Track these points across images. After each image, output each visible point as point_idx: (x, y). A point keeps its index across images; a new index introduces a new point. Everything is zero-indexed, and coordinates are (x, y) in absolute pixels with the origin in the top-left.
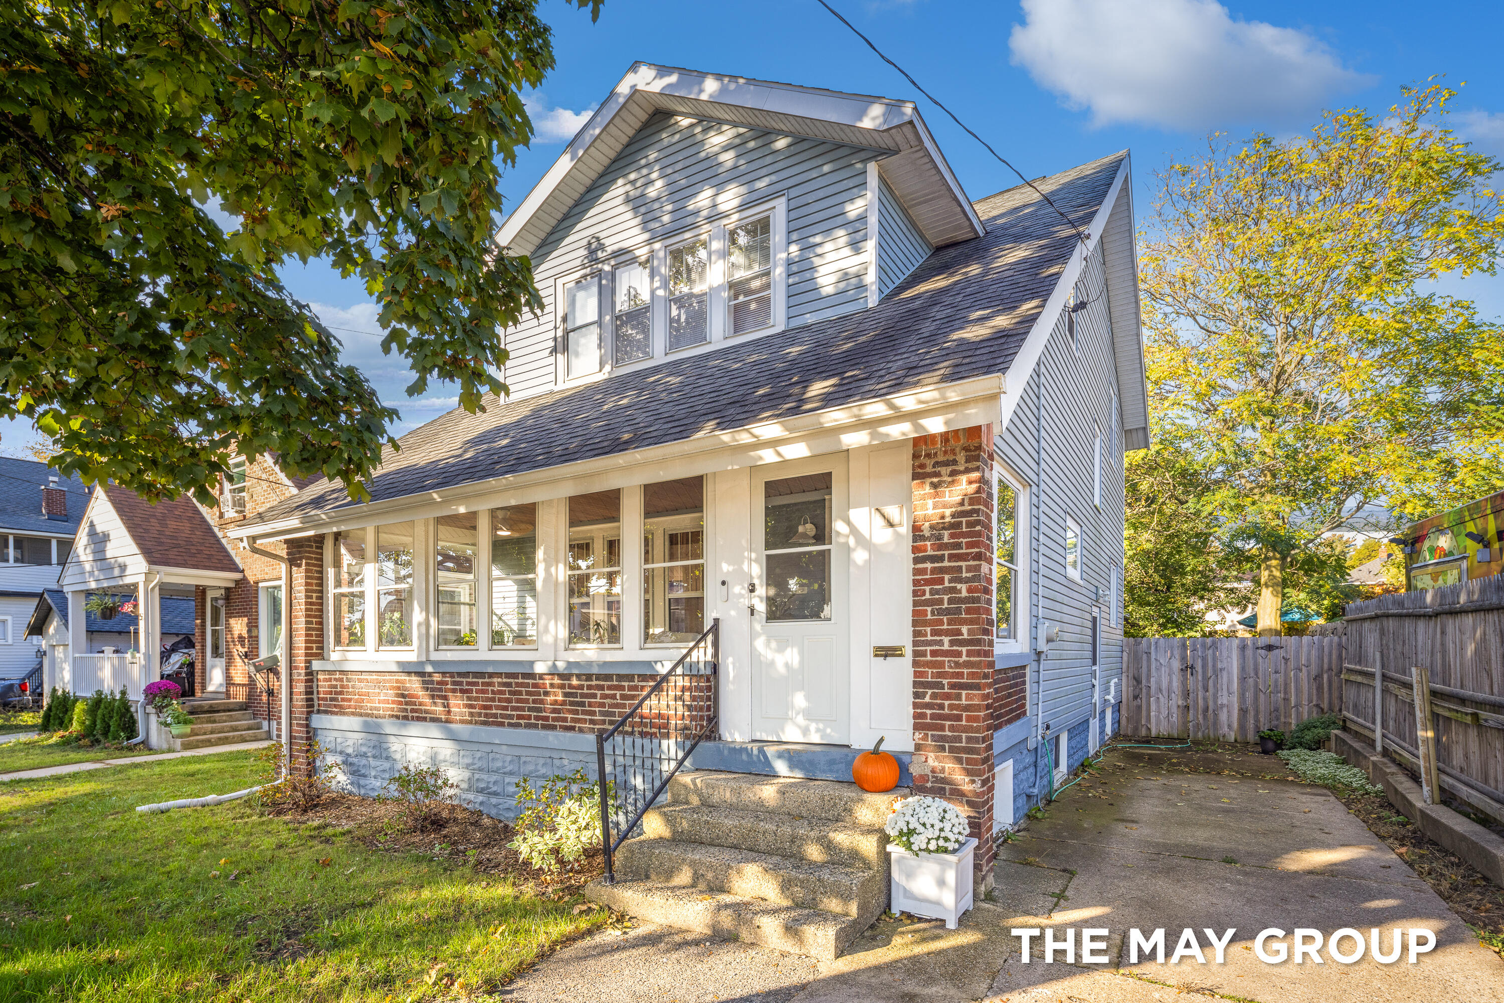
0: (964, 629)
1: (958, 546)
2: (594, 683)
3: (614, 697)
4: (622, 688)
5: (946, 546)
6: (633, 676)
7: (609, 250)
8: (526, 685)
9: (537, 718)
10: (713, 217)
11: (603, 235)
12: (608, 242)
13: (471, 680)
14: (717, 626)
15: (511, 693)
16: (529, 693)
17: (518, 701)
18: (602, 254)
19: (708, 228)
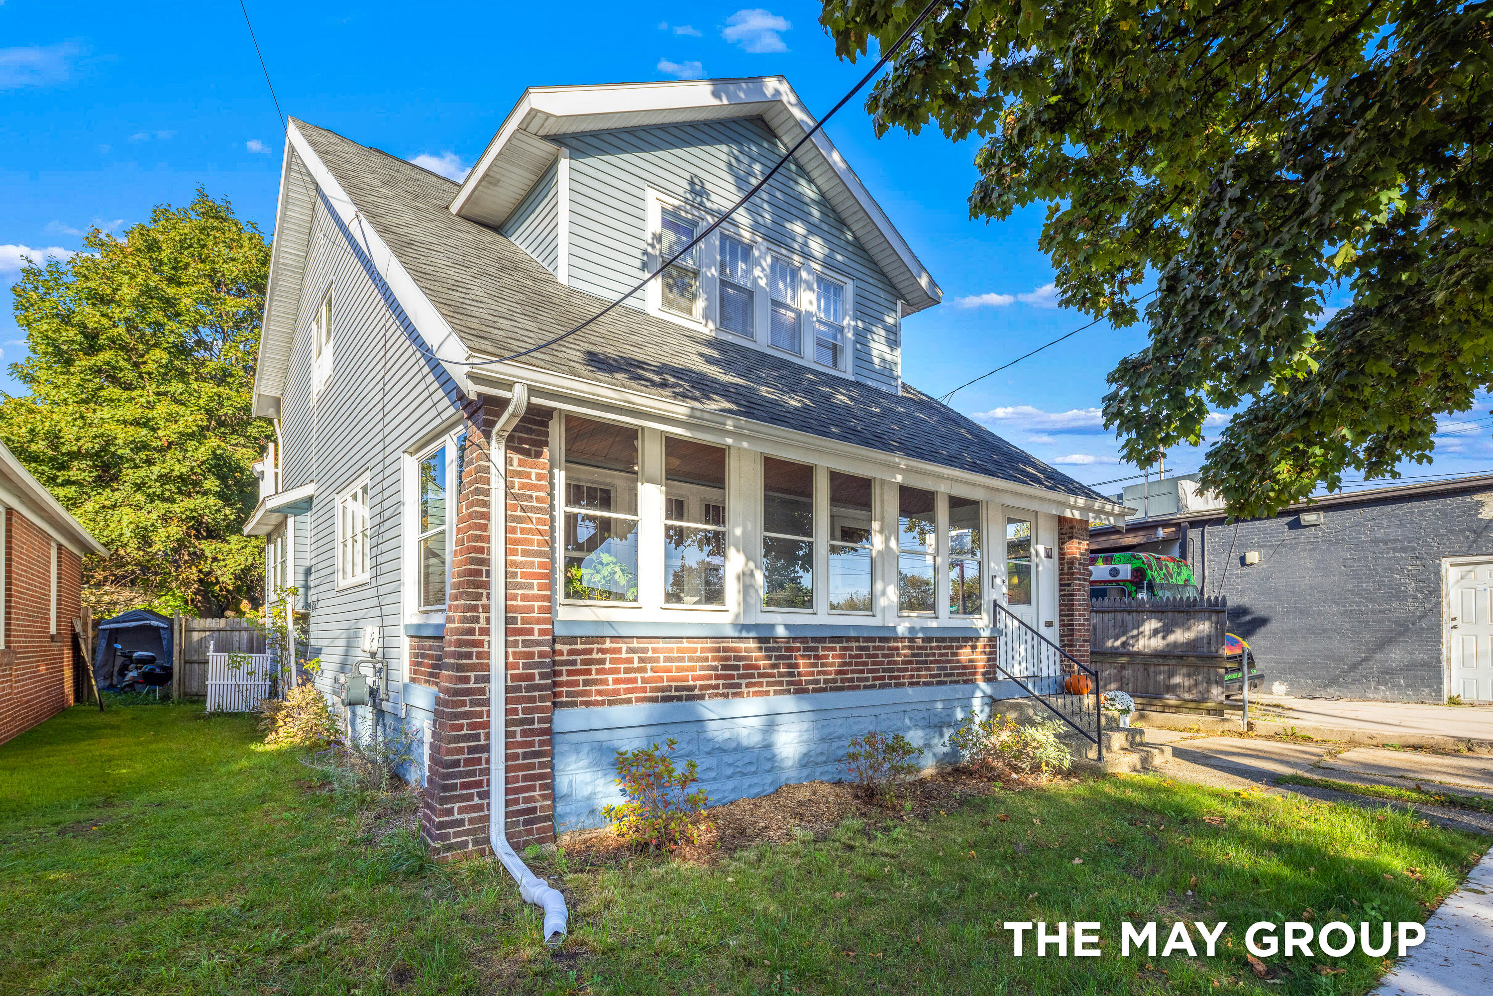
0: (1086, 614)
2: (934, 644)
3: (947, 655)
4: (953, 648)
6: (960, 638)
7: (715, 207)
8: (883, 648)
9: (890, 678)
10: (807, 255)
11: (708, 186)
12: (713, 197)
13: (828, 645)
14: (996, 605)
15: (868, 656)
16: (884, 656)
17: (874, 664)
18: (708, 204)
19: (801, 260)
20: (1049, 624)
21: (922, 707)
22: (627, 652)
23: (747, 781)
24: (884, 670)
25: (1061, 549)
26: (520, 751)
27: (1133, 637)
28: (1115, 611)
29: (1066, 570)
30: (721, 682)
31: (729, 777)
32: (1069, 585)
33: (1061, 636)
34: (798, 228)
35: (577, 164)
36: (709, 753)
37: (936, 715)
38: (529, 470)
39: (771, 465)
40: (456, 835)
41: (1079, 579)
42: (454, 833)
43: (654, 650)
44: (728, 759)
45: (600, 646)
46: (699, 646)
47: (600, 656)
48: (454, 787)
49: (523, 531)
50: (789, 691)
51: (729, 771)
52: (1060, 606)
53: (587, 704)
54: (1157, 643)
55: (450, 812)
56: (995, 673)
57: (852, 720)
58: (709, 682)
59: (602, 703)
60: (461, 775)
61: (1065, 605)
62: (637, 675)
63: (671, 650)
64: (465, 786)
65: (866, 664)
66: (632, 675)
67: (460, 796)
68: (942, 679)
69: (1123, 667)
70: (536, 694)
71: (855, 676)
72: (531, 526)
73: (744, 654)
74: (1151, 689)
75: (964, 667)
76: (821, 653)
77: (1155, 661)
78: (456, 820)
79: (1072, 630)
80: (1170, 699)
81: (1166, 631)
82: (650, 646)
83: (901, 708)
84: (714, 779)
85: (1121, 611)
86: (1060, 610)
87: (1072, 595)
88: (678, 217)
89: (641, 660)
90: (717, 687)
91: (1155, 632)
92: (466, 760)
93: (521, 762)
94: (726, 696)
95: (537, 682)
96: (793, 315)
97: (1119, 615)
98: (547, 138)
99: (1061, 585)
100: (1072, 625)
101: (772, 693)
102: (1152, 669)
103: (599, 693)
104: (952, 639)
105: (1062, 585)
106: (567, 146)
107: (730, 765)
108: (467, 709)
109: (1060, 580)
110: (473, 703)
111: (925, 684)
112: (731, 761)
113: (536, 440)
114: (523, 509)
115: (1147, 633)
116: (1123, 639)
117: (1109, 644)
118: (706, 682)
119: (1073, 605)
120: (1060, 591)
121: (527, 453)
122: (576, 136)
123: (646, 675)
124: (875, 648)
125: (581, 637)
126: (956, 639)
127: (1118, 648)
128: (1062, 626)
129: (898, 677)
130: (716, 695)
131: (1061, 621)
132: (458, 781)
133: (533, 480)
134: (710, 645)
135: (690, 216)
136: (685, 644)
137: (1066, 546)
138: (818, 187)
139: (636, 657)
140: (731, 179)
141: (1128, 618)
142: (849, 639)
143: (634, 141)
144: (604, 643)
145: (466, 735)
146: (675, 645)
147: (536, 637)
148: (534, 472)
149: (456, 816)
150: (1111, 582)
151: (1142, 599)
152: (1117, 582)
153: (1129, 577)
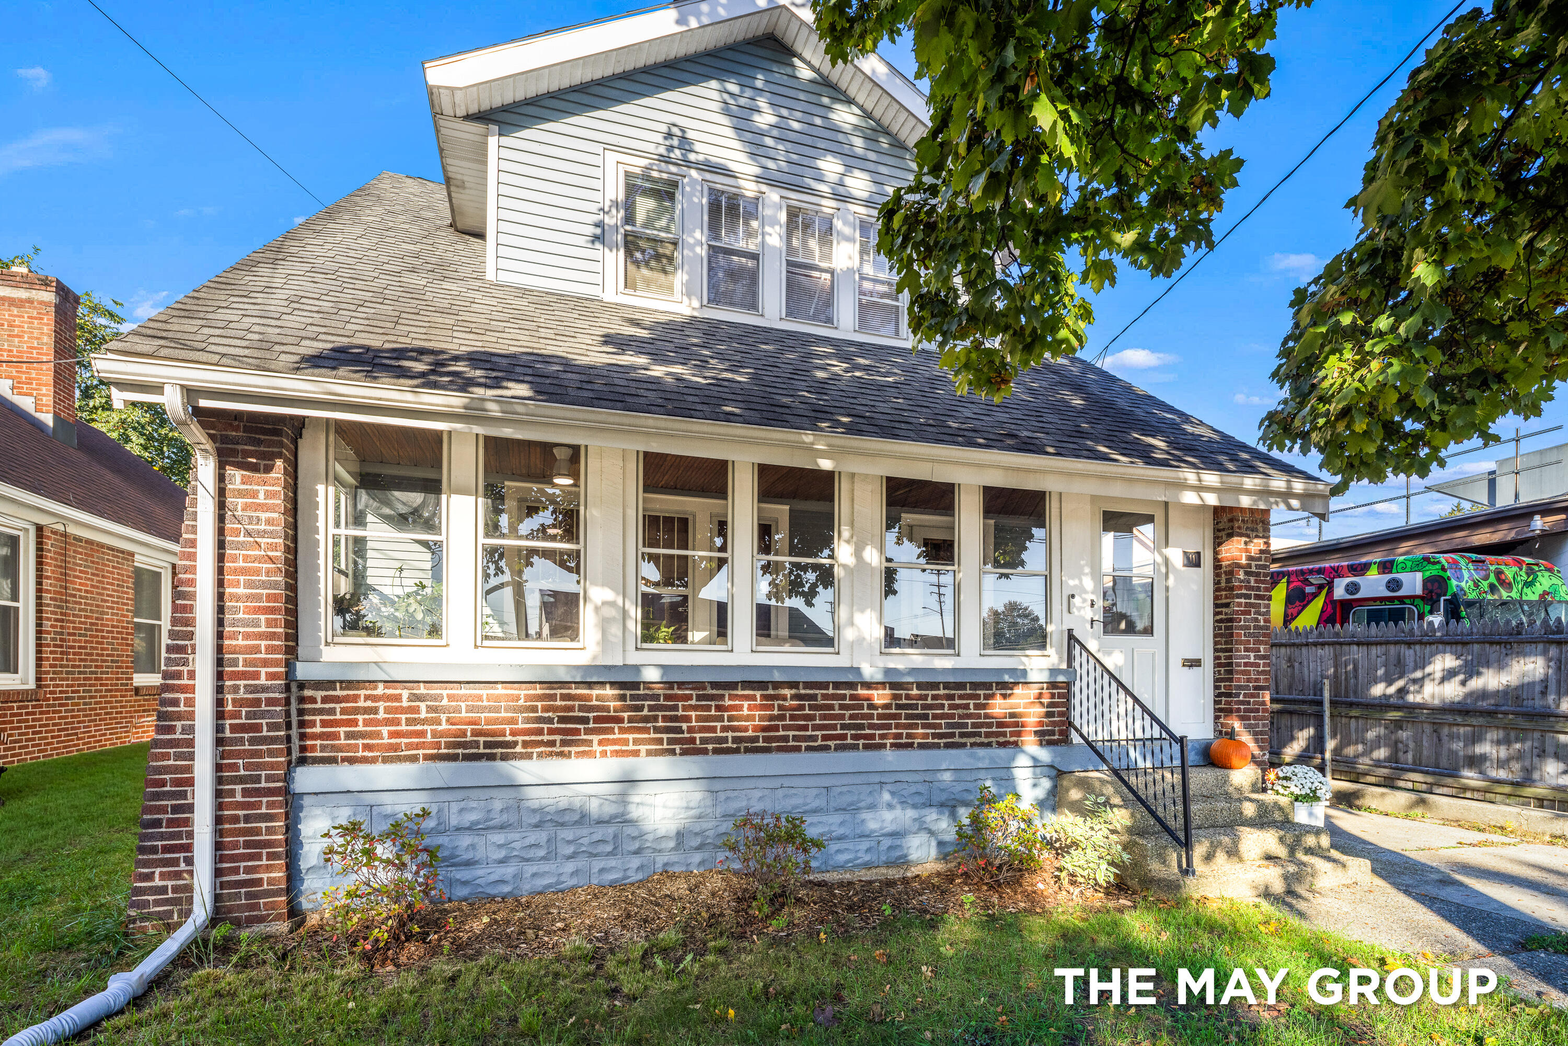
0: (1262, 648)
1: (1258, 589)
2: (942, 692)
3: (967, 706)
4: (977, 697)
5: (1252, 588)
6: (991, 684)
7: (701, 158)
8: (841, 697)
9: (856, 737)
10: (842, 197)
11: (690, 134)
12: (698, 147)
13: (740, 692)
14: (1071, 636)
15: (814, 708)
16: (844, 707)
17: (825, 717)
18: (692, 157)
19: (833, 204)
20: (1193, 663)
21: (917, 777)
22: (410, 700)
23: (597, 864)
24: (845, 727)
25: (1216, 553)
26: (241, 813)
27: (1415, 681)
28: (1387, 643)
29: (1223, 584)
30: (558, 738)
31: (569, 857)
32: (1227, 605)
33: (1216, 680)
34: (830, 166)
35: (505, 141)
36: (536, 826)
37: (942, 790)
38: (256, 487)
40: (157, 903)
41: (1247, 597)
42: (154, 900)
43: (451, 698)
44: (567, 834)
45: (369, 692)
46: (523, 693)
47: (369, 704)
48: (154, 850)
49: (246, 558)
50: (672, 752)
51: (570, 850)
52: (1215, 636)
53: (351, 761)
54: (1453, 691)
55: (149, 877)
56: (1063, 733)
57: (780, 793)
58: (539, 738)
59: (373, 760)
60: (162, 837)
61: (1221, 635)
62: (425, 727)
63: (480, 698)
64: (166, 849)
65: (810, 718)
66: (419, 727)
67: (161, 860)
68: (957, 739)
69: (1398, 725)
70: (264, 747)
71: (791, 733)
72: (257, 553)
73: (595, 703)
74: (1444, 762)
75: (1000, 725)
76: (728, 703)
77: (1450, 718)
78: (157, 887)
79: (1230, 672)
80: (1470, 777)
81: (1471, 671)
82: (445, 693)
83: (876, 778)
84: (543, 858)
85: (1396, 643)
86: (1216, 643)
87: (1231, 620)
88: (648, 178)
89: (430, 709)
90: (552, 743)
91: (1449, 675)
92: (168, 820)
93: (242, 825)
94: (561, 754)
95: (265, 733)
96: (828, 276)
97: (1392, 649)
98: (468, 117)
99: (1216, 606)
100: (1230, 664)
101: (643, 753)
102: (1445, 731)
103: (367, 747)
104: (975, 685)
105: (1219, 606)
106: (495, 122)
107: (569, 842)
108: (171, 762)
109: (1216, 598)
110: (178, 757)
111: (922, 746)
112: (570, 838)
113: (264, 453)
114: (249, 534)
115: (1438, 675)
116: (1400, 683)
117: (1378, 690)
118: (533, 738)
119: (1232, 635)
120: (1216, 614)
121: (254, 468)
122: (505, 109)
123: (440, 728)
124: (827, 697)
125: (341, 682)
126: (987, 686)
127: (1391, 696)
128: (1217, 665)
129: (871, 737)
130: (551, 754)
131: (1216, 658)
132: (160, 843)
133: (261, 499)
134: (539, 692)
135: (665, 176)
136: (500, 690)
137: (1223, 548)
138: (861, 108)
139: (423, 706)
140: (724, 120)
141: (1409, 654)
142: (777, 685)
143: (585, 99)
144: (375, 688)
145: (168, 792)
146: (484, 692)
147: (263, 681)
148: (262, 489)
149: (158, 882)
150: (1391, 599)
151: (1431, 623)
152: (1401, 599)
153: (1419, 591)
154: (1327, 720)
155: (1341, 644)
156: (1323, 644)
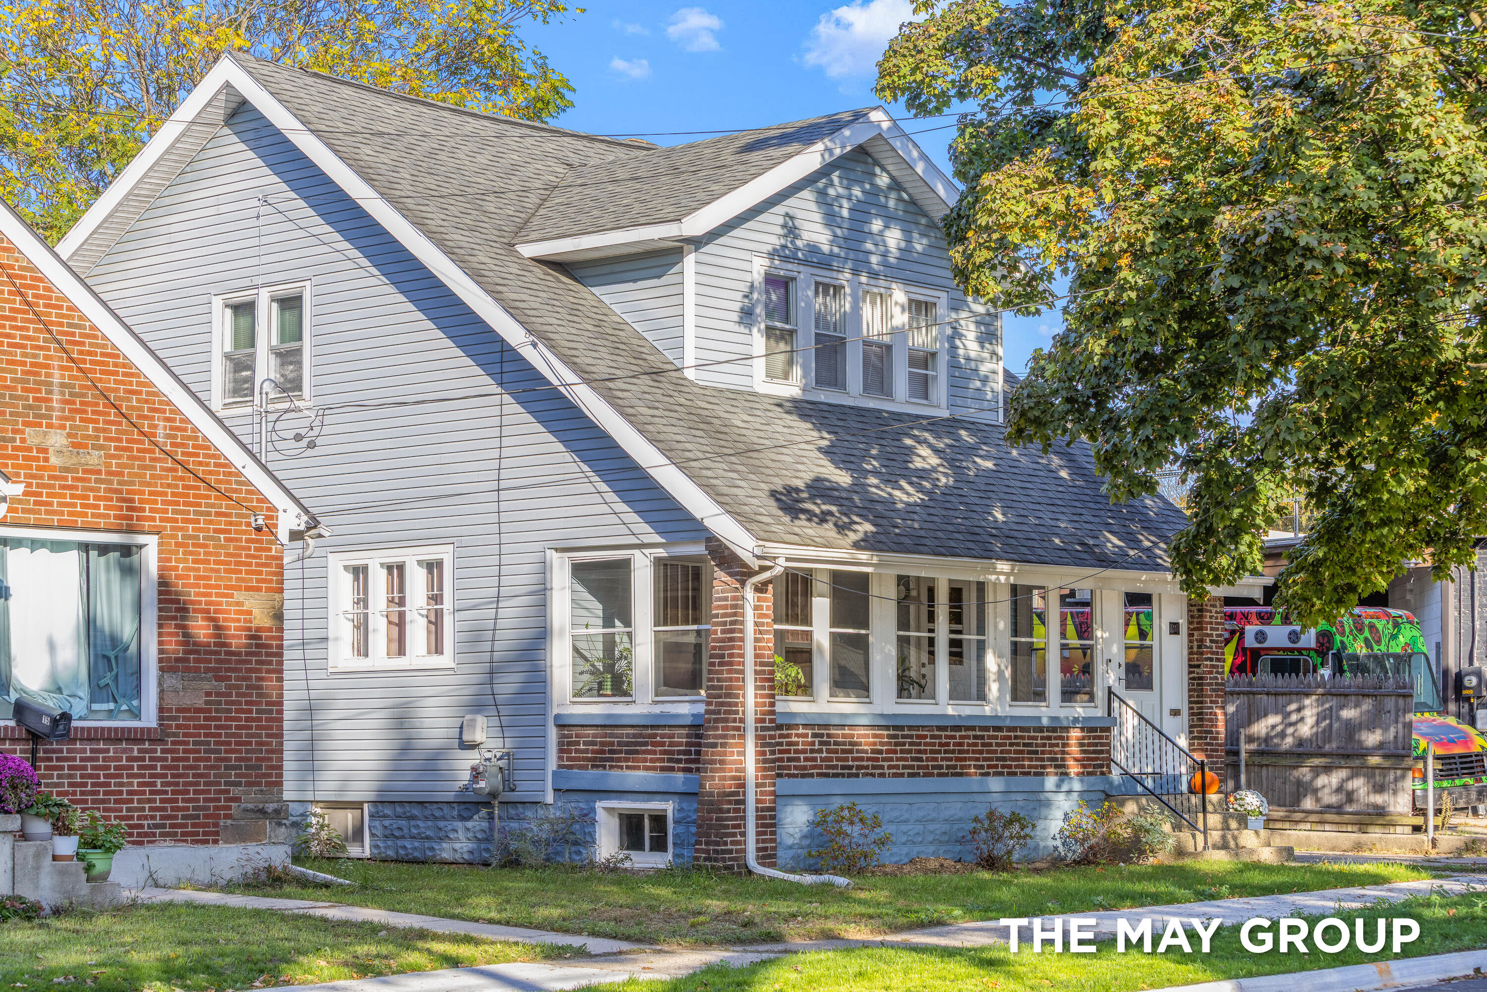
0: (1220, 700)
1: (1218, 653)
2: (1045, 734)
8: (996, 737)
9: (1003, 767)
13: (950, 732)
14: (1110, 692)
15: (983, 745)
16: (997, 745)
17: (988, 752)
20: (1175, 713)
21: (1033, 797)
22: (812, 737)
24: (998, 759)
25: (1190, 623)
29: (1195, 649)
30: (870, 763)
32: (1198, 666)
33: (1191, 726)
38: (762, 604)
39: (903, 581)
41: (1211, 659)
46: (856, 732)
47: (796, 739)
48: (728, 827)
52: (1189, 691)
56: (1109, 766)
57: (969, 806)
58: (862, 763)
61: (1194, 690)
65: (981, 752)
68: (1053, 770)
70: (768, 765)
71: (972, 763)
73: (886, 740)
76: (944, 741)
79: (1200, 720)
82: (825, 732)
83: (1014, 796)
86: (1190, 696)
87: (1201, 678)
88: (775, 276)
89: (820, 743)
90: (867, 767)
99: (1190, 666)
100: (1200, 714)
104: (1063, 729)
105: (1192, 666)
109: (1190, 660)
111: (1035, 774)
119: (1201, 690)
120: (1190, 673)
124: (989, 737)
126: (1067, 729)
128: (1191, 714)
129: (1010, 767)
130: (867, 774)
131: (1191, 708)
136: (847, 731)
137: (1195, 620)
139: (817, 740)
142: (966, 728)
147: (767, 724)
148: (765, 605)
150: (1292, 650)
151: (1322, 676)
152: (1300, 650)
153: (1313, 645)
154: (1243, 769)
155: (1254, 693)
156: (1239, 693)
